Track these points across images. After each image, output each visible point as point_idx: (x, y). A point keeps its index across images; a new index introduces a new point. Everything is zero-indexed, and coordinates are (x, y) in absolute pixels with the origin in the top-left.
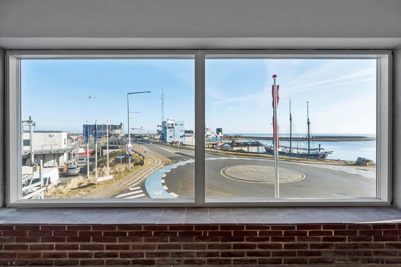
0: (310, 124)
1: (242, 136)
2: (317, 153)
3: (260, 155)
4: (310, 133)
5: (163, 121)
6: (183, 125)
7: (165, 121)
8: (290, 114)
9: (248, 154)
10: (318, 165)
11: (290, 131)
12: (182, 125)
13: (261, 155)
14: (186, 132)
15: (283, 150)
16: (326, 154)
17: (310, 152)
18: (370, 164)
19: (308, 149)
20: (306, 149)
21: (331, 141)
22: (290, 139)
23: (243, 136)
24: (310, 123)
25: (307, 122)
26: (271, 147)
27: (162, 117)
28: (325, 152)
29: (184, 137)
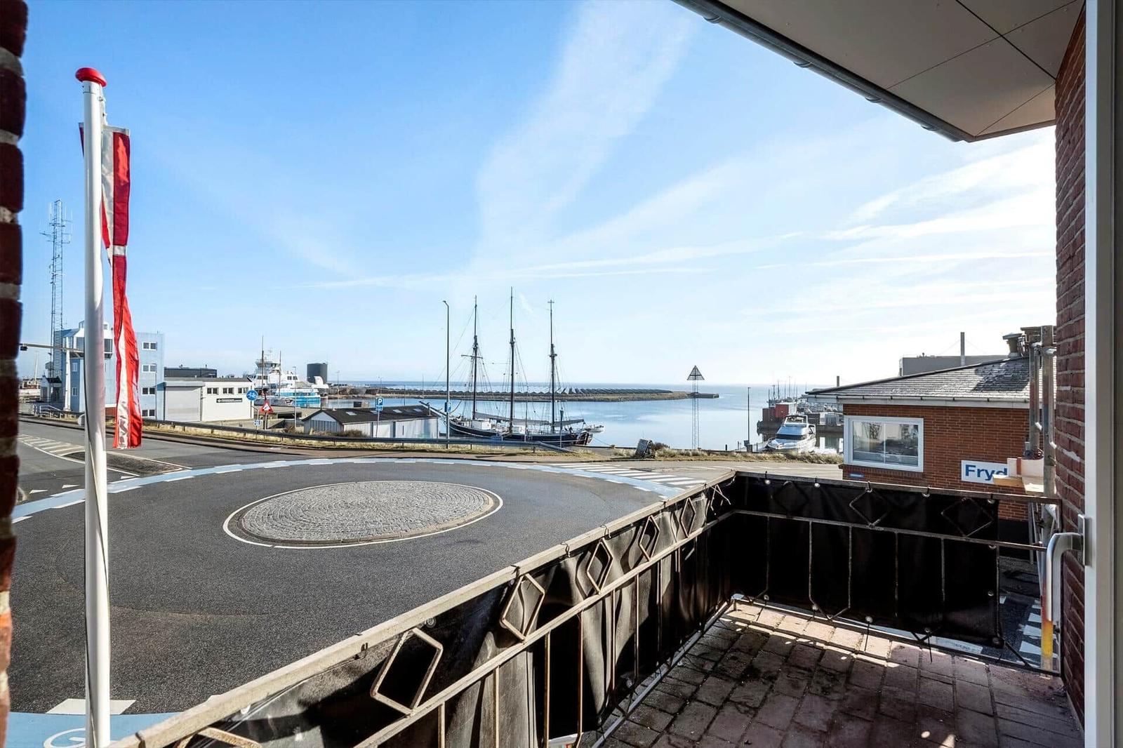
0: (556, 358)
1: (392, 387)
2: (569, 433)
3: (406, 447)
4: (556, 381)
5: (58, 328)
6: (158, 347)
7: (66, 328)
8: (512, 330)
9: (372, 444)
10: (553, 466)
11: (511, 377)
12: (154, 346)
13: (409, 445)
14: (169, 373)
15: (493, 426)
16: (588, 434)
17: (555, 429)
18: (662, 453)
19: (551, 421)
20: (546, 423)
21: (607, 400)
22: (512, 397)
23: (394, 388)
24: (556, 355)
25: (550, 353)
26: (464, 420)
27: (53, 313)
28: (586, 429)
29: (160, 393)
